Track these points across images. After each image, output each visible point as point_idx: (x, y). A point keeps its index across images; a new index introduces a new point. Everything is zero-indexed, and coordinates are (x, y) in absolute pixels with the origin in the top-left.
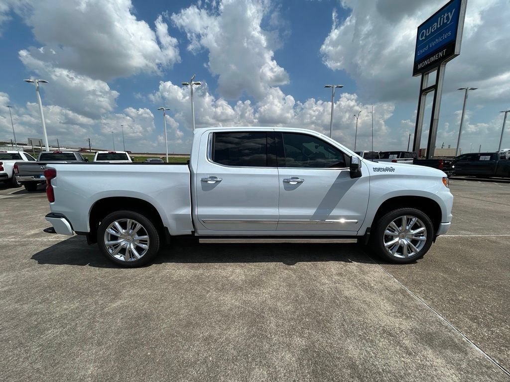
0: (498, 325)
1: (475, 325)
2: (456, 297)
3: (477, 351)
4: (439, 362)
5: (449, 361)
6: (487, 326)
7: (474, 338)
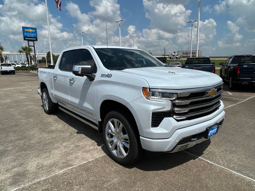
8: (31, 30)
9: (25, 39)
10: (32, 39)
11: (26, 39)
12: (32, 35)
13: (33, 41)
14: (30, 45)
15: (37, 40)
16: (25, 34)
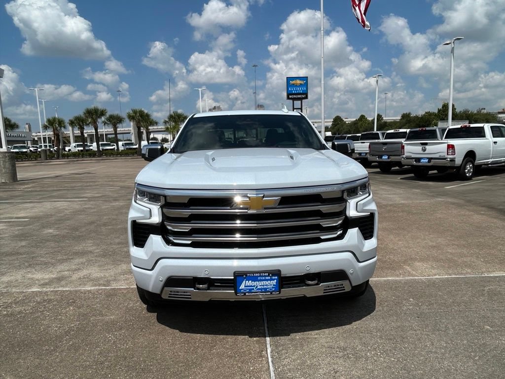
0: (34, 308)
1: (46, 298)
2: (75, 306)
3: (35, 289)
4: (47, 277)
5: (43, 279)
6: (39, 303)
7: (40, 292)
8: (298, 82)
9: (288, 98)
10: (299, 96)
11: (290, 97)
12: (300, 90)
13: (301, 99)
14: (295, 107)
15: (306, 98)
16: (290, 89)
